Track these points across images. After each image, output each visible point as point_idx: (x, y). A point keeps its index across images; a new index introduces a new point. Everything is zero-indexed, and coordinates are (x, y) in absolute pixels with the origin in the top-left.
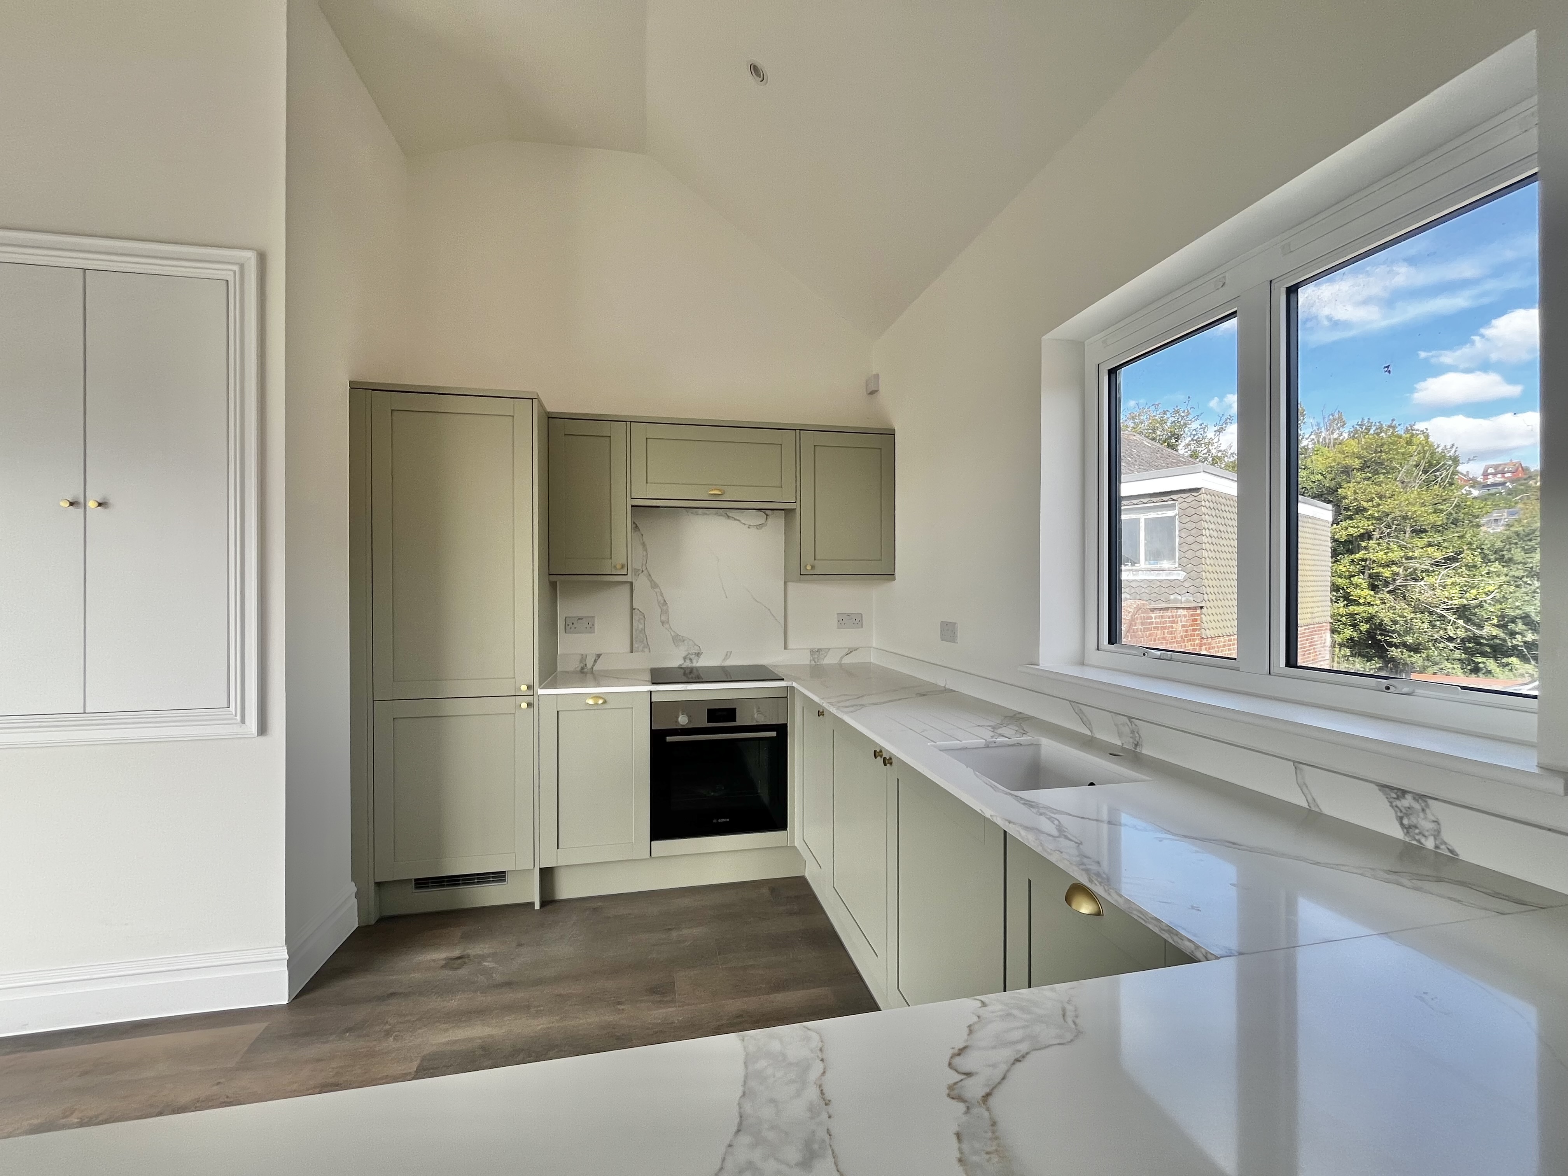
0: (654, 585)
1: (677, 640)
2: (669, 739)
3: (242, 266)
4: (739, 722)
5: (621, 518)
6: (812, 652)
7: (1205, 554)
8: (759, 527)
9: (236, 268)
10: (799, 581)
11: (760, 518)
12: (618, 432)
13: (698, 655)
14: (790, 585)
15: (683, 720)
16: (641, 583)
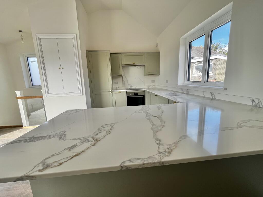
0: (126, 77)
1: (129, 85)
2: (129, 97)
3: (74, 36)
4: (138, 95)
5: (121, 67)
6: (148, 86)
7: (217, 70)
8: (140, 68)
9: (74, 37)
10: (146, 76)
11: (140, 67)
12: (120, 55)
13: (132, 87)
14: (145, 77)
15: (131, 95)
16: (124, 77)
